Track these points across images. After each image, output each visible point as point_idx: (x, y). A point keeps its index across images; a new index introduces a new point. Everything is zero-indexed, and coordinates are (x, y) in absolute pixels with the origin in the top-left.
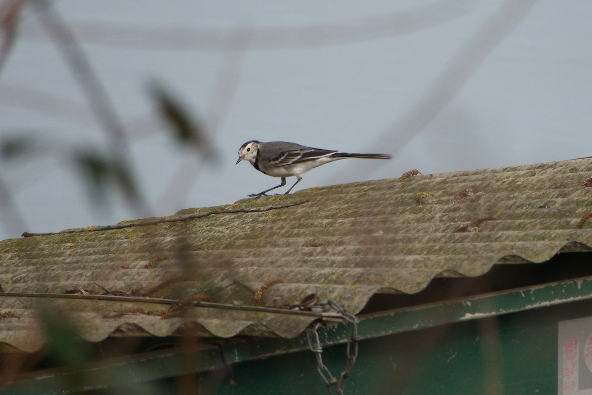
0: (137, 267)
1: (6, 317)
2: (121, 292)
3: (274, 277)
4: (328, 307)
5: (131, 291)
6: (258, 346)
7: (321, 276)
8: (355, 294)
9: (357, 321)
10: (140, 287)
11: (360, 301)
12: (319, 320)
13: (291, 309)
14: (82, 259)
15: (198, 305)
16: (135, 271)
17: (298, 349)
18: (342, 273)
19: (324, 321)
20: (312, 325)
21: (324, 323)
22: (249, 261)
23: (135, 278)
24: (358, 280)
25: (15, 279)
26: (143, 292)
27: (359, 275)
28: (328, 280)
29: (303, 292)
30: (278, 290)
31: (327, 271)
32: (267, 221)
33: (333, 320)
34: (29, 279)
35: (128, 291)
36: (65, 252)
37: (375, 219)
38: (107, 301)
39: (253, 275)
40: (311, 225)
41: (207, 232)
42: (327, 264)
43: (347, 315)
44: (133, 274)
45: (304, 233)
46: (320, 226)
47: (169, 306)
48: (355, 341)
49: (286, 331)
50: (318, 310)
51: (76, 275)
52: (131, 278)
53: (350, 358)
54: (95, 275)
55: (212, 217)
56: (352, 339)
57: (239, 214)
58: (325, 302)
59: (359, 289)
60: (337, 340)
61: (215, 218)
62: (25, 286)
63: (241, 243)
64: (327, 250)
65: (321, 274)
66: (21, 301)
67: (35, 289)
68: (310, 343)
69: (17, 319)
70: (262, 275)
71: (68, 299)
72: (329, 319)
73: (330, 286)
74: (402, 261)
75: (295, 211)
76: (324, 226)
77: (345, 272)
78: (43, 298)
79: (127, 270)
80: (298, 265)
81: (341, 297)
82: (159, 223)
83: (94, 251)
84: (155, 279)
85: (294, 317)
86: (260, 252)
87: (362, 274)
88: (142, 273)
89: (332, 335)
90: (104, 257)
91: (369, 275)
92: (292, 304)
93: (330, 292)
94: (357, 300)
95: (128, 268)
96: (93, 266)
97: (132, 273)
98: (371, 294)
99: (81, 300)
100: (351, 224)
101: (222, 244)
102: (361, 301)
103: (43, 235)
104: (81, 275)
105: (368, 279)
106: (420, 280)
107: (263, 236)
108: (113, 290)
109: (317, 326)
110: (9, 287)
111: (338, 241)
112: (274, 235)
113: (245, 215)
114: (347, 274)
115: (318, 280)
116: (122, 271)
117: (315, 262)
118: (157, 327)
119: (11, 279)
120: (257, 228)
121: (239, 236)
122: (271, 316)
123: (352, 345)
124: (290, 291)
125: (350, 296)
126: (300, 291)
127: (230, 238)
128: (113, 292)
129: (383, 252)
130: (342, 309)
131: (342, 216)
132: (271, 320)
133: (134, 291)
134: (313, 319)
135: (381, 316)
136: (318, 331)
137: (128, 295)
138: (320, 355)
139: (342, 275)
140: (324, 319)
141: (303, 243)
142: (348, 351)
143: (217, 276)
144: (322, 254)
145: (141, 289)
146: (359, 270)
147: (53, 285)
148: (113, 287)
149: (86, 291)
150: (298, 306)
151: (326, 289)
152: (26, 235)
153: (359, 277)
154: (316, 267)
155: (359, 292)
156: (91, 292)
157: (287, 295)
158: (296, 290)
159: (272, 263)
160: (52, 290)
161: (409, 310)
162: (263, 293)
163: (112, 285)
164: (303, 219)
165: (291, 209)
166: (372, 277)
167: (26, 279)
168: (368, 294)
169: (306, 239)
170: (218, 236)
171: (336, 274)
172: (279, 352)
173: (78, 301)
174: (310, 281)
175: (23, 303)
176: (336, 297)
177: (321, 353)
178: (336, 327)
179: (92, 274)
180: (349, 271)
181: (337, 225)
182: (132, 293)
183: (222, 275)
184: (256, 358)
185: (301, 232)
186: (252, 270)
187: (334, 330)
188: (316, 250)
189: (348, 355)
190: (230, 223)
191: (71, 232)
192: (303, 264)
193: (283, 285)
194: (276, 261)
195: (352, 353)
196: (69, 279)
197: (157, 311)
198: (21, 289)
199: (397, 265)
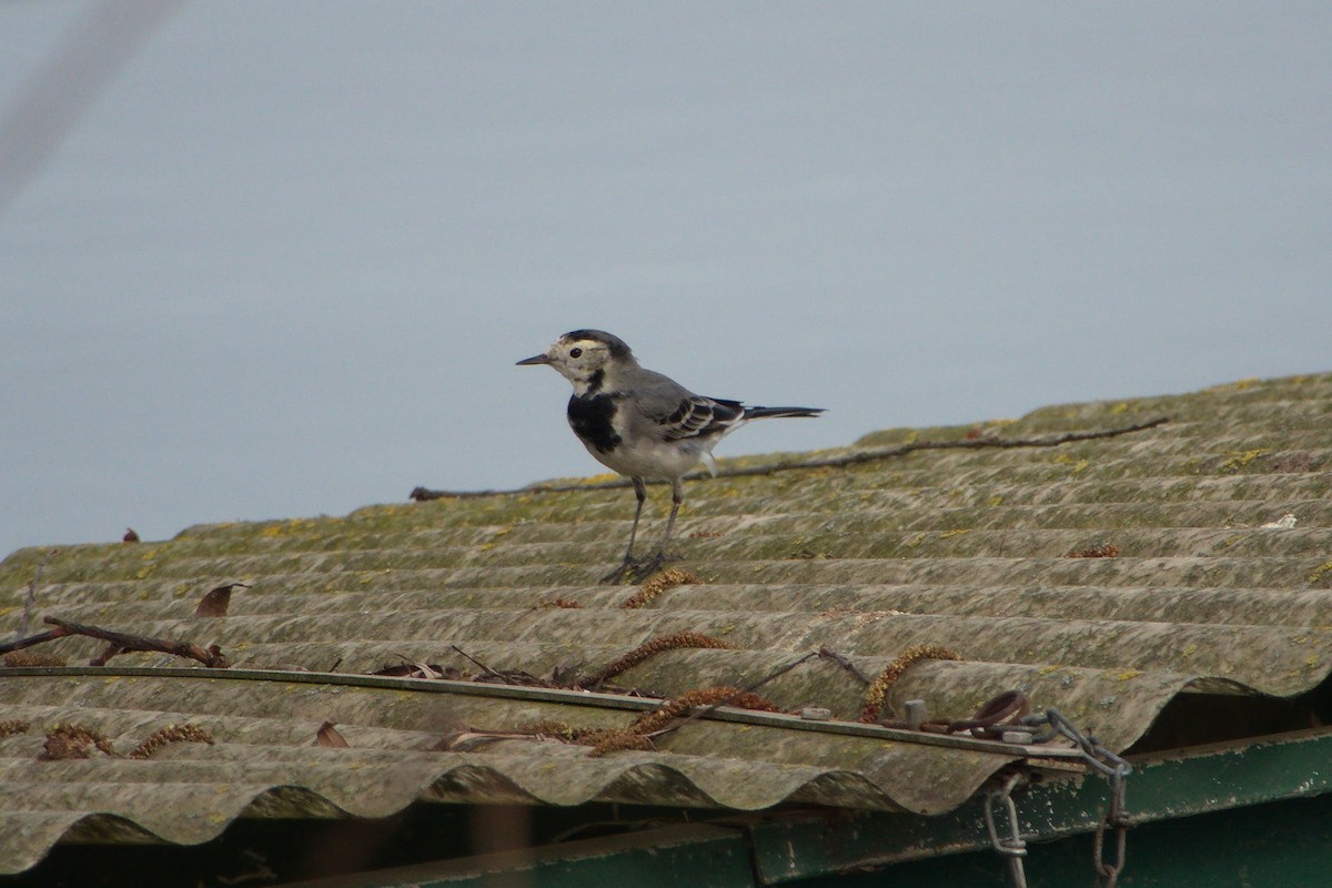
0: (611, 602)
1: (179, 739)
2: (524, 674)
3: (938, 640)
4: (1047, 729)
5: (552, 671)
6: (855, 835)
7: (1059, 642)
8: (1126, 695)
9: (1123, 769)
10: (578, 660)
11: (1138, 716)
12: (1018, 766)
13: (949, 732)
14: (489, 576)
15: (709, 716)
16: (586, 614)
17: (969, 845)
18: (1114, 633)
19: (1032, 767)
20: (998, 778)
21: (1036, 775)
22: (897, 595)
23: (583, 634)
24: (1153, 655)
25: (279, 628)
26: (585, 673)
27: (1157, 641)
28: (1077, 654)
29: (993, 686)
30: (932, 679)
31: (1077, 626)
32: (1037, 475)
33: (1057, 765)
34: (314, 629)
35: (547, 671)
36: (464, 553)
37: (1294, 480)
38: (476, 699)
39: (886, 633)
40: (1132, 491)
41: (865, 504)
42: (1096, 608)
43: (1097, 754)
44: (582, 621)
45: (1094, 514)
46: (1153, 496)
47: (633, 717)
48: (1119, 826)
49: (927, 795)
50: (1018, 737)
51: (436, 622)
52: (575, 632)
53: (1103, 872)
54: (482, 623)
55: (915, 458)
56: (1108, 820)
57: (984, 452)
58: (1041, 715)
59: (1140, 682)
60: (1080, 820)
61: (921, 461)
62: (285, 650)
63: (916, 541)
64: (1115, 568)
65: (1059, 637)
66: (253, 694)
67: (310, 661)
68: (993, 831)
69: (206, 745)
70: (909, 634)
71: (379, 691)
72: (1045, 763)
73: (1067, 672)
74: (1288, 603)
75: (1126, 449)
76: (1164, 495)
77: (1122, 631)
78: (314, 687)
79: (567, 611)
80: (1020, 609)
81: (1090, 703)
82: (778, 469)
83: (539, 553)
84: (634, 637)
85: (953, 755)
86: (945, 568)
87: (1165, 640)
88: (604, 620)
89: (1066, 805)
90: (547, 571)
91: (1182, 641)
92: (953, 720)
93: (1065, 687)
94: (1129, 710)
95: (574, 606)
96: (498, 598)
97: (578, 620)
98: (1169, 694)
99: (410, 694)
100: (1232, 492)
101: (866, 542)
102: (1140, 716)
103: (465, 496)
104: (447, 622)
105: (1178, 653)
106: (1310, 658)
107: (988, 520)
108: (508, 668)
109: (1012, 784)
110: (243, 651)
111: (1164, 540)
112: (1017, 519)
113: (999, 456)
114: (1127, 638)
115: (1051, 652)
116: (557, 613)
117: (1066, 600)
118: (559, 777)
119: (269, 629)
120: (992, 495)
121: (929, 518)
122: (894, 751)
123: (1110, 836)
124: (962, 682)
125: (1113, 699)
126: (988, 683)
127: (905, 524)
128: (505, 673)
129: (1258, 577)
130: (1084, 737)
131: (1227, 466)
132: (893, 763)
133: (560, 672)
134: (1001, 761)
135: (1210, 755)
136: (1013, 794)
137: (543, 684)
138: (1019, 862)
139: (1113, 640)
140: (1031, 762)
141: (1072, 546)
142: (1099, 852)
143: (796, 635)
144: (1103, 577)
145: (581, 665)
146: (1159, 628)
147: (358, 651)
148: (510, 659)
149: (435, 668)
150: (972, 726)
151: (1054, 678)
152: (421, 495)
153: (1157, 648)
154: (1066, 615)
155: (1138, 689)
156: (450, 672)
157: (953, 693)
158: (979, 681)
159: (955, 600)
160: (352, 663)
161: (1289, 741)
162: (890, 685)
163: (507, 655)
164: (1127, 472)
165: (1119, 444)
166: (1189, 648)
167: (308, 630)
168: (1159, 696)
169: (1082, 534)
170: (876, 516)
171: (1099, 637)
172: (911, 853)
173: (402, 696)
174: (1031, 653)
175: (258, 700)
176: (1077, 702)
177: (1022, 857)
178: (1079, 786)
179: (477, 621)
180: (1134, 629)
181: (1197, 494)
182: (555, 675)
183: (808, 632)
184: (848, 866)
185: (1087, 513)
186: (885, 620)
187: (1074, 794)
188: (1087, 568)
189: (1099, 864)
190: (942, 477)
191: (538, 490)
192: (1035, 606)
193: (947, 666)
194: (967, 597)
195: (1109, 856)
196: (415, 632)
197: (600, 731)
198: (274, 659)
199: (1273, 617)
